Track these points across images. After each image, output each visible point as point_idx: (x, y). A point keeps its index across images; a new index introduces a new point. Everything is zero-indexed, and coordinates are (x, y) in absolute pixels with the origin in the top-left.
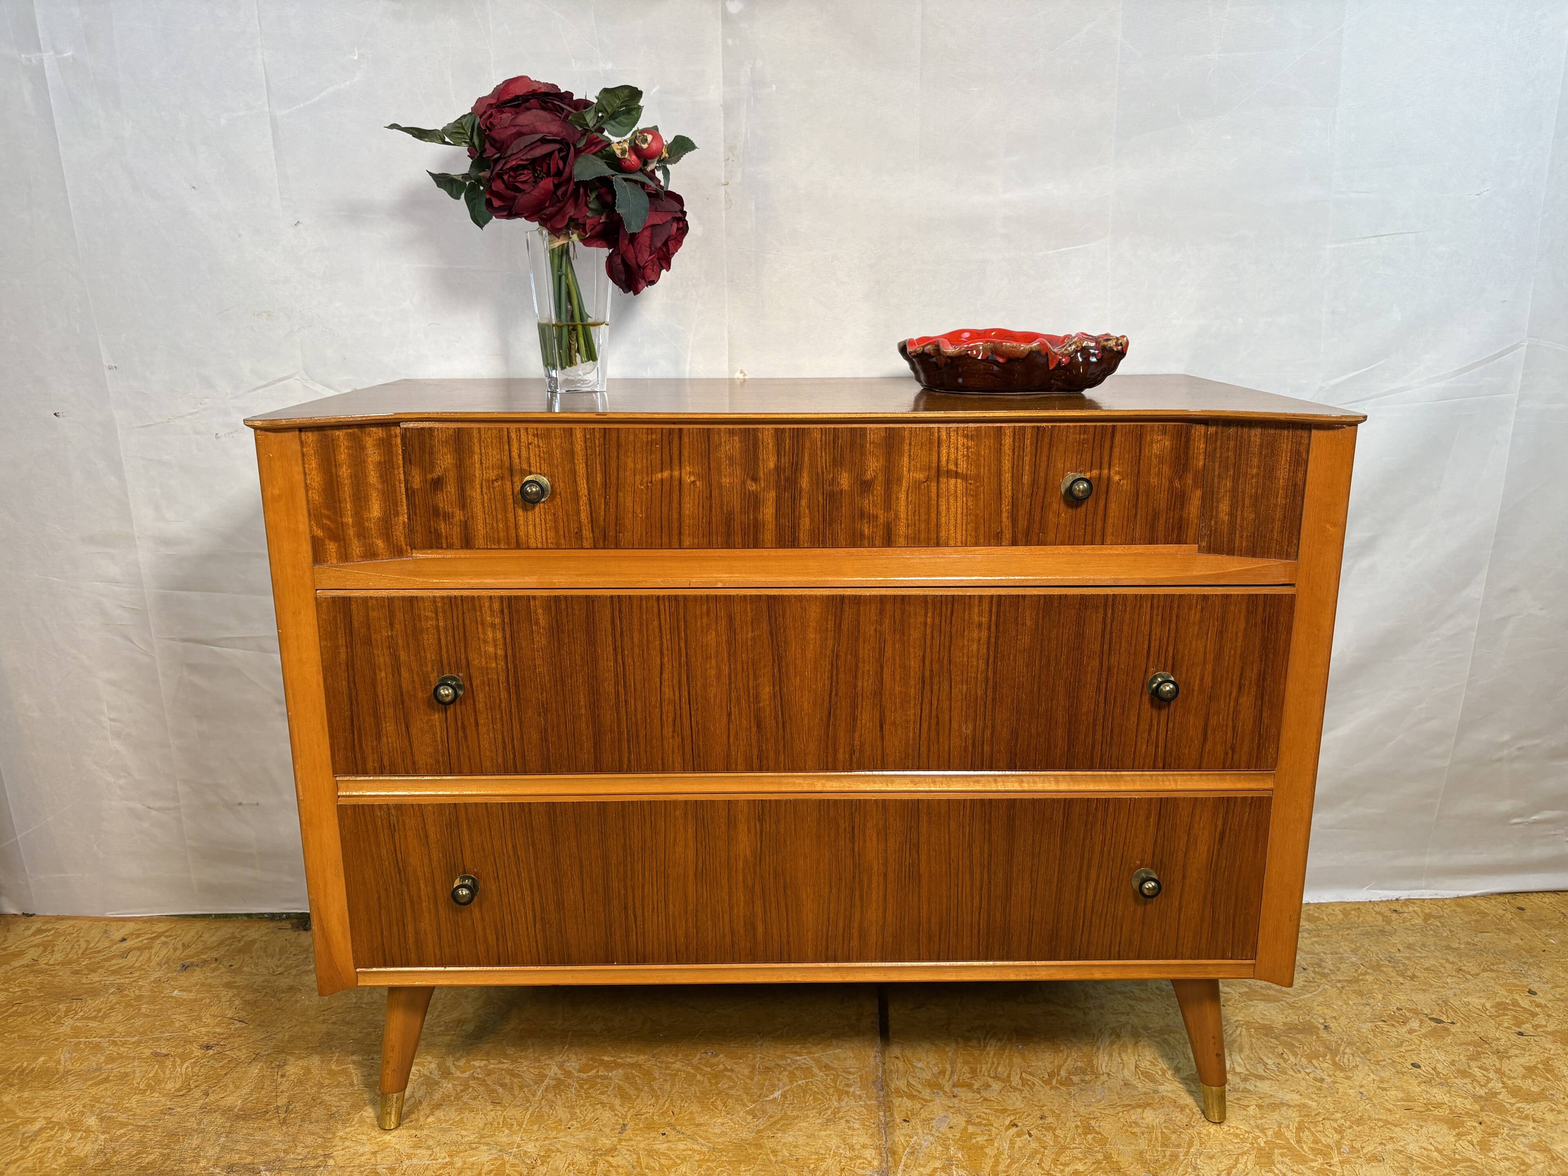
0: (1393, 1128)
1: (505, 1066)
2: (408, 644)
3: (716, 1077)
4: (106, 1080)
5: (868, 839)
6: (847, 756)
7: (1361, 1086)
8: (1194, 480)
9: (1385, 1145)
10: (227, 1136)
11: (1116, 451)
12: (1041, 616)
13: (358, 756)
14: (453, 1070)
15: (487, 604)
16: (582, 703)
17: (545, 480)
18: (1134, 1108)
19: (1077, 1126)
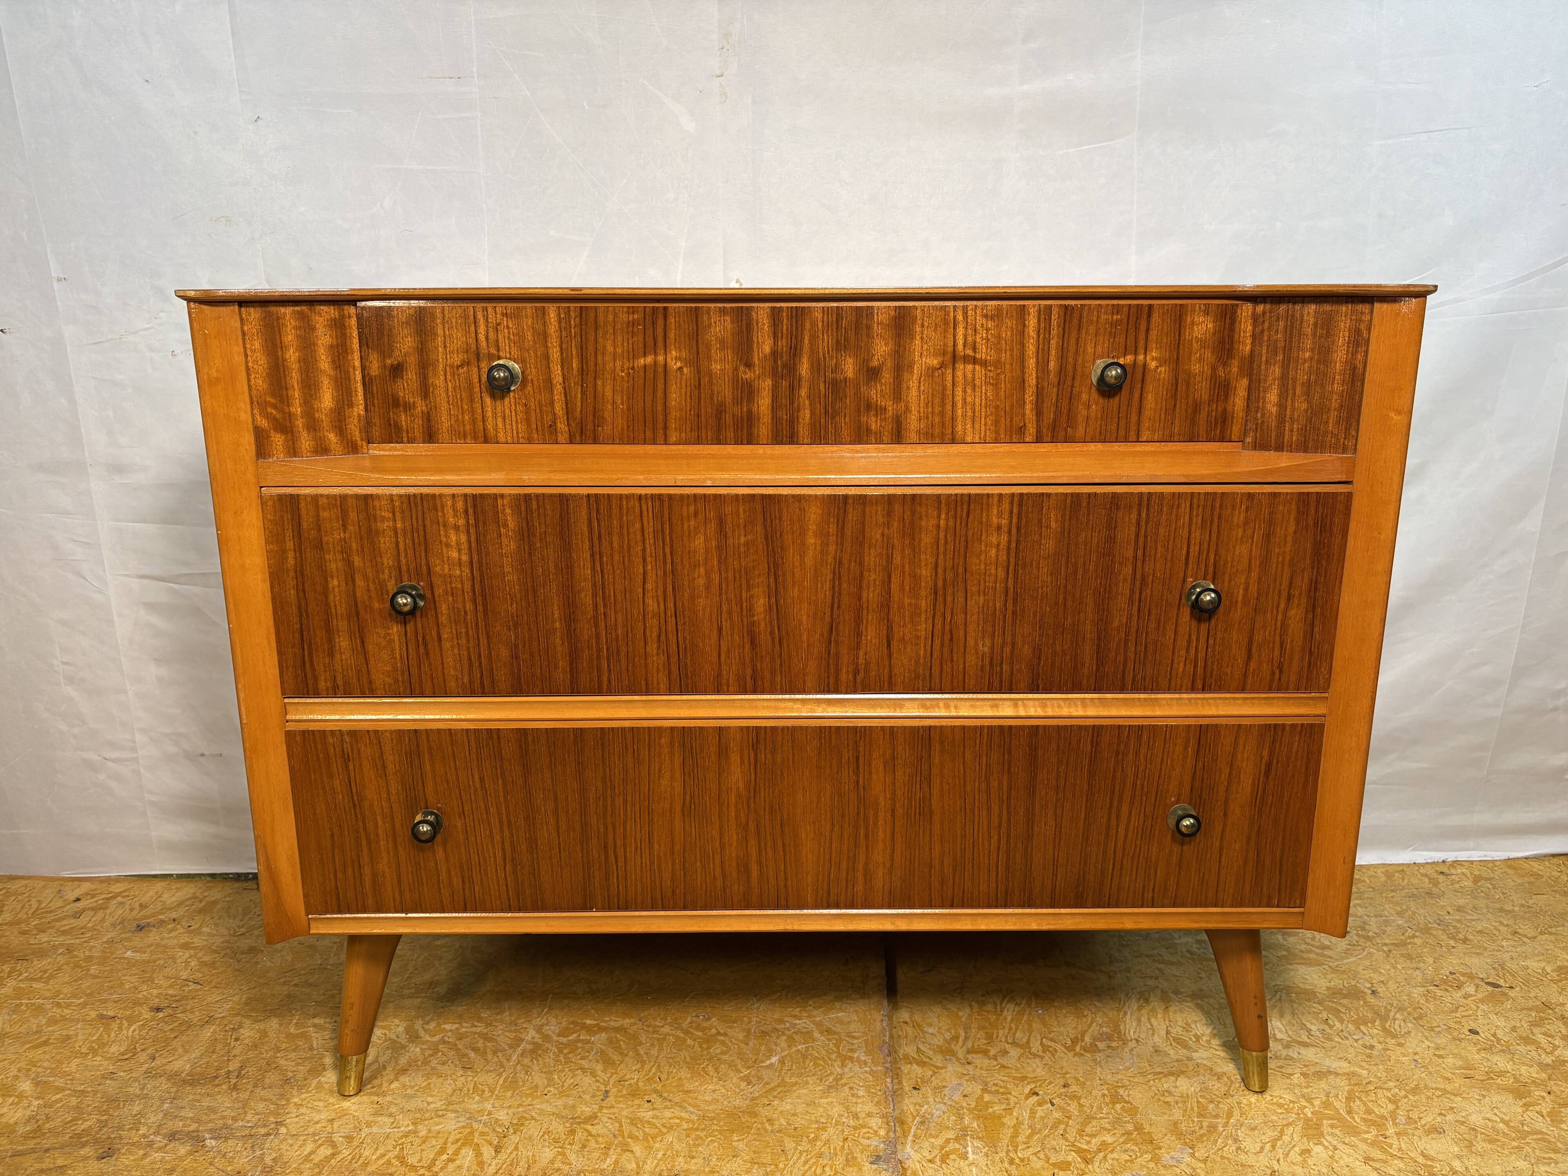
0: (1452, 1097)
1: (478, 1030)
2: (362, 548)
3: (708, 1041)
4: (46, 1043)
5: (874, 771)
6: (851, 676)
7: (1416, 1054)
8: (1241, 368)
9: (1445, 1115)
10: (171, 1103)
11: (1153, 334)
12: (1067, 517)
13: (309, 675)
14: (422, 1033)
15: (449, 503)
16: (556, 616)
17: (516, 367)
18: (1165, 1076)
19: (1104, 1095)
